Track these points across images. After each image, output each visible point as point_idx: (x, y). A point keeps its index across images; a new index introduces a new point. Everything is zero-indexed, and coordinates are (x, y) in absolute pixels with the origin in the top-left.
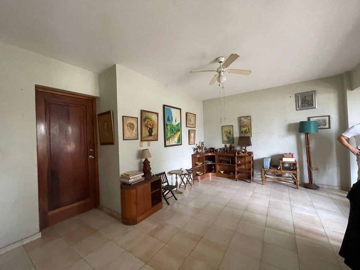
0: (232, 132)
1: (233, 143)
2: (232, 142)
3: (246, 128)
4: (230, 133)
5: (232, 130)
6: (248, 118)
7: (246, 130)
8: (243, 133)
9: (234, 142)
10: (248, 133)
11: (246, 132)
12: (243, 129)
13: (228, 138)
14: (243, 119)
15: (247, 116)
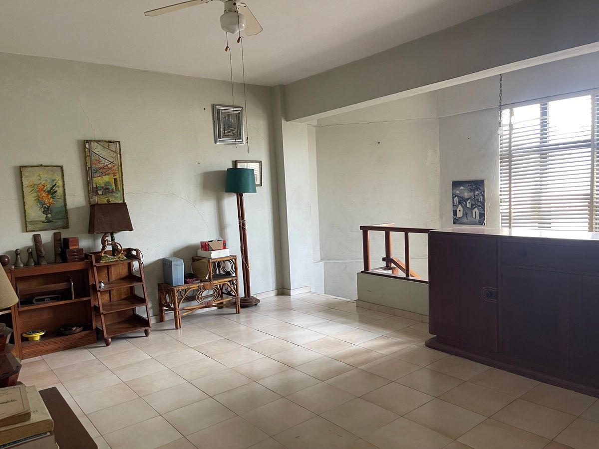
0: (60, 191)
1: (66, 226)
2: (60, 223)
3: (106, 178)
4: (52, 192)
5: (60, 183)
6: (113, 147)
7: (108, 183)
8: (100, 192)
9: (68, 223)
10: (112, 192)
11: (107, 190)
12: (99, 181)
13: (46, 210)
14: (97, 149)
15: (110, 142)
